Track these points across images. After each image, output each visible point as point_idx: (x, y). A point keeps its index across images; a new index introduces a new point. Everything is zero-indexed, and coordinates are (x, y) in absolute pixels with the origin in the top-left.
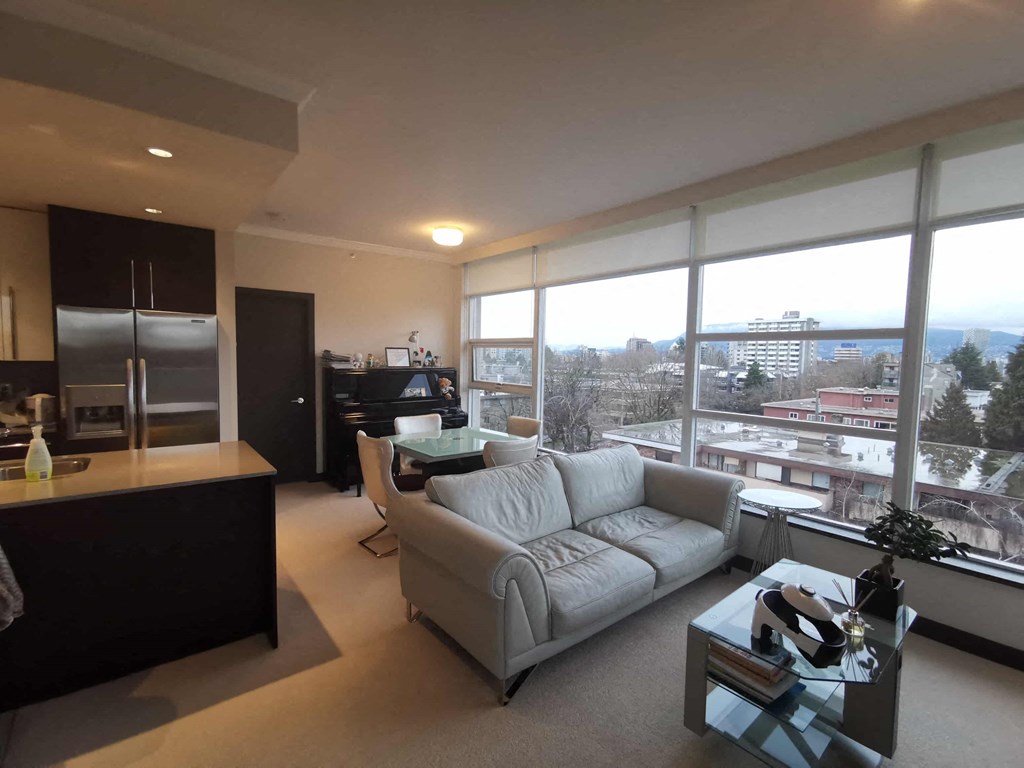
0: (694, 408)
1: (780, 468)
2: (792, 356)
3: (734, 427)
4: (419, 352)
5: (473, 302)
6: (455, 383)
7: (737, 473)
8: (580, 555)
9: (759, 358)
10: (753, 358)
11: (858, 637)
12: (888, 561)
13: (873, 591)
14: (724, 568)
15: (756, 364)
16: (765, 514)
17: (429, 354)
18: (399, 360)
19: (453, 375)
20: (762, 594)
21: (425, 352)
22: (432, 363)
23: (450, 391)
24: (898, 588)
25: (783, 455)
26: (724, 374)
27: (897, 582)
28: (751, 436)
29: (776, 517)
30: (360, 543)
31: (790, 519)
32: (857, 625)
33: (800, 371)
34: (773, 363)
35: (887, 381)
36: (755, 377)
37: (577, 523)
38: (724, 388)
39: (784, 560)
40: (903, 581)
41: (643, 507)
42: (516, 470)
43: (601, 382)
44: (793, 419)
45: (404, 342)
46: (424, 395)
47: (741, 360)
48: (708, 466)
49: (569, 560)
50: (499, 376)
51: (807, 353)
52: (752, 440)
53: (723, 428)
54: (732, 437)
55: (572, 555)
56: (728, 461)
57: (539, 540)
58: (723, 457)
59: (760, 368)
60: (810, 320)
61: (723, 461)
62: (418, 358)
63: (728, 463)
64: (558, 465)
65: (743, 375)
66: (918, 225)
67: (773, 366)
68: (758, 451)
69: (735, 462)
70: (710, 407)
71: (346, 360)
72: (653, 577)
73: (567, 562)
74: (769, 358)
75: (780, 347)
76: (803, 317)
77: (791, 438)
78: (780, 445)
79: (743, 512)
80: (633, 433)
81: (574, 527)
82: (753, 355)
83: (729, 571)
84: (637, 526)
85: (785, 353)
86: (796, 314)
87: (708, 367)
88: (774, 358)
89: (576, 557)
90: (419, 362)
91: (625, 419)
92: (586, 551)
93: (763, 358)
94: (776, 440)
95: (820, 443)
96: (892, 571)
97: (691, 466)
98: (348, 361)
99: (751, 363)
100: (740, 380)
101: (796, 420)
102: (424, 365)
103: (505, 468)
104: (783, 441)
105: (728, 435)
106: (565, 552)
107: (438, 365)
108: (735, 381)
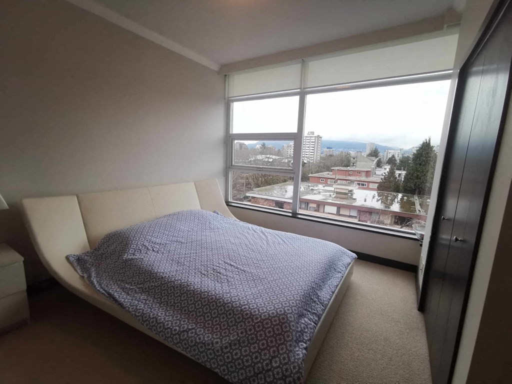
1: (336, 208)
2: (311, 152)
7: (315, 211)
33: (314, 159)
35: (352, 164)
51: (317, 152)
52: (317, 194)
56: (310, 205)
58: (308, 203)
60: (319, 136)
61: (308, 205)
68: (324, 199)
69: (315, 206)
76: (316, 135)
80: (260, 193)
86: (313, 133)
95: (345, 194)
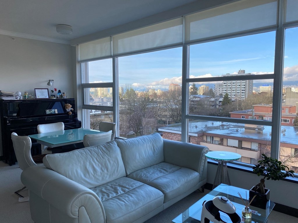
0: (187, 114)
1: (238, 141)
2: (243, 90)
3: (218, 124)
4: (54, 91)
5: (83, 65)
6: (74, 106)
7: (219, 144)
8: (127, 190)
9: (228, 92)
10: (226, 92)
11: (249, 219)
12: (263, 181)
13: (255, 197)
14: (201, 190)
15: (227, 95)
16: (217, 163)
17: (60, 91)
18: (42, 95)
19: (72, 102)
20: (205, 203)
21: (57, 91)
22: (61, 96)
23: (71, 110)
24: (266, 194)
25: (239, 135)
26: (213, 99)
27: (266, 190)
28: (225, 127)
29: (221, 164)
30: (15, 192)
31: (228, 164)
32: (249, 213)
33: (246, 97)
34: (235, 94)
36: (227, 100)
37: (128, 173)
38: (213, 105)
39: (222, 184)
40: (269, 190)
41: (163, 163)
42: (96, 149)
43: (157, 105)
44: (243, 119)
45: (45, 85)
46: (57, 112)
47: (221, 93)
48: (207, 142)
49: (120, 193)
50: (108, 103)
52: (226, 129)
53: (213, 124)
54: (217, 128)
55: (122, 190)
56: (215, 139)
57: (107, 184)
58: (213, 137)
59: (229, 96)
61: (213, 139)
62: (53, 94)
63: (215, 140)
64: (119, 145)
65: (221, 99)
66: (278, 26)
67: (234, 95)
68: (228, 134)
69: (218, 139)
70: (207, 115)
71: (11, 96)
72: (163, 197)
73: (119, 194)
74: (233, 92)
75: (237, 87)
77: (242, 127)
78: (237, 131)
79: (208, 162)
81: (127, 176)
82: (226, 90)
83: (203, 191)
84: (158, 172)
85: (239, 89)
87: (206, 96)
88: (235, 91)
89: (124, 191)
90: (54, 96)
91: (169, 122)
92: (130, 187)
93: (230, 92)
94: (236, 128)
95: (254, 129)
96: (264, 187)
97: (186, 142)
98: (12, 96)
99: (225, 94)
100: (220, 102)
101: (244, 119)
102: (57, 97)
103: (89, 148)
104: (239, 129)
105: (214, 127)
106: (119, 189)
107: (65, 97)
108: (218, 102)
